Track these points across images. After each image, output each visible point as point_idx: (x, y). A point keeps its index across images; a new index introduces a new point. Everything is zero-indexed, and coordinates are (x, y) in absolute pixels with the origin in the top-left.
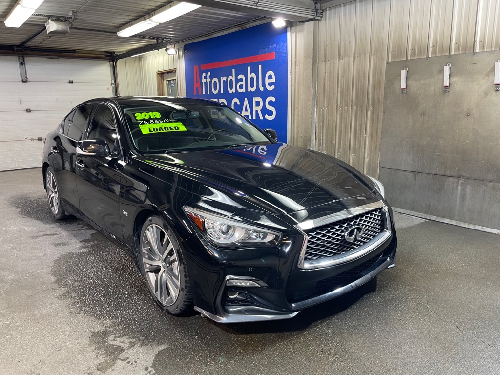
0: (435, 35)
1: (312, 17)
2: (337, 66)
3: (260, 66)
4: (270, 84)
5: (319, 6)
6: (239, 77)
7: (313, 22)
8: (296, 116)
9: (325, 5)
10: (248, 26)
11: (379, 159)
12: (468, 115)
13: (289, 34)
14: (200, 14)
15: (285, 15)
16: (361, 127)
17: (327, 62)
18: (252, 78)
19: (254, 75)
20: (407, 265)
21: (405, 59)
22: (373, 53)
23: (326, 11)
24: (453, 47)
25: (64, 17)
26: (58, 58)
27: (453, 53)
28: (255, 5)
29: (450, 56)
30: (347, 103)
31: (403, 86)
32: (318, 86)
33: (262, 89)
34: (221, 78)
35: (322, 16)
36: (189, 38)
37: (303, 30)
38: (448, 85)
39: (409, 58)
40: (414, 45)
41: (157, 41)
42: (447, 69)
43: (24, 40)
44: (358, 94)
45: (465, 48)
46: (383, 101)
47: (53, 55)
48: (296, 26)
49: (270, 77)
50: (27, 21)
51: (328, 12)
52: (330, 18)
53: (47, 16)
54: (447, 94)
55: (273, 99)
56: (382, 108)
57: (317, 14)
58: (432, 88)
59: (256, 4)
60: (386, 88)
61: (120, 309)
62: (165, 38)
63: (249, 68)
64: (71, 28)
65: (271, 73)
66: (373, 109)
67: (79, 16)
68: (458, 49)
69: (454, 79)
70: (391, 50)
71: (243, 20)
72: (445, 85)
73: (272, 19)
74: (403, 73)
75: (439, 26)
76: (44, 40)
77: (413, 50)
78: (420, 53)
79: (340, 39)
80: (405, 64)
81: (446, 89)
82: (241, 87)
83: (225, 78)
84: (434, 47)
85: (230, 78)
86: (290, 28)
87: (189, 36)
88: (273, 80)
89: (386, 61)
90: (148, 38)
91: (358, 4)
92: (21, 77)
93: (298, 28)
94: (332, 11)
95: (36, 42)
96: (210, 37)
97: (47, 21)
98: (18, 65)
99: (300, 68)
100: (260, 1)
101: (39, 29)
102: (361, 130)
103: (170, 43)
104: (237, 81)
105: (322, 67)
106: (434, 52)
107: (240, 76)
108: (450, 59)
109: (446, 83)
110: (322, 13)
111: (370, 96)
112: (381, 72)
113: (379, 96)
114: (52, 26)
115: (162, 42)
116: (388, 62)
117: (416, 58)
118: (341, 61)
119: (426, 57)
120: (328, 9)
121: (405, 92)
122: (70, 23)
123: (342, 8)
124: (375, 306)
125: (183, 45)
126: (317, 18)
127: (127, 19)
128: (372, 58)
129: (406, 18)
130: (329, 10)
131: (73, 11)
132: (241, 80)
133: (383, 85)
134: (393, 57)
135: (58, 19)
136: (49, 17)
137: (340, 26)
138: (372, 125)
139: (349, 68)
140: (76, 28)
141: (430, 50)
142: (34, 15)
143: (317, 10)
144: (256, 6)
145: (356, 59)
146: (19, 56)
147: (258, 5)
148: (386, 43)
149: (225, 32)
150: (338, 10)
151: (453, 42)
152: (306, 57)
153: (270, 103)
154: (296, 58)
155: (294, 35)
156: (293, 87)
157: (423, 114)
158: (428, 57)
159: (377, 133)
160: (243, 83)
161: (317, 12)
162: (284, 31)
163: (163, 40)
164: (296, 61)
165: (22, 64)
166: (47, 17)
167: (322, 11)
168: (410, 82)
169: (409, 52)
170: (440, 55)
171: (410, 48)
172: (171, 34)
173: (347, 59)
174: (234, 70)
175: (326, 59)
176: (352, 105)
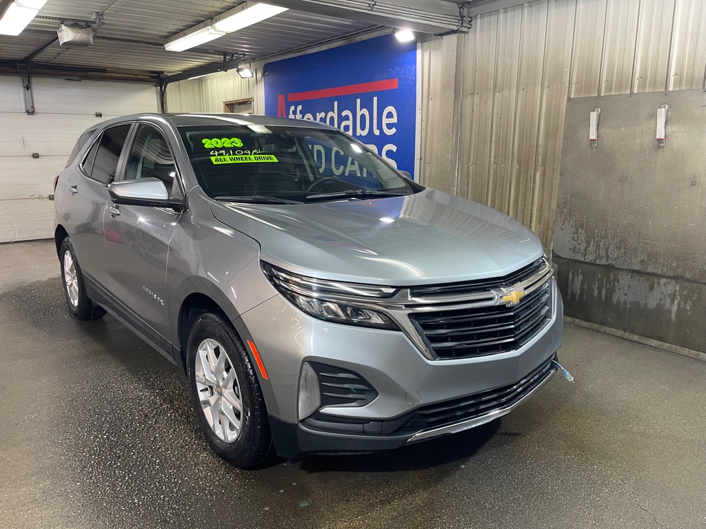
0: (645, 60)
1: (455, 28)
2: (490, 102)
3: (375, 99)
4: (390, 126)
5: (465, 11)
6: (344, 114)
7: (456, 35)
8: (427, 174)
9: (475, 10)
10: (359, 38)
11: (552, 245)
12: (693, 184)
13: (419, 52)
14: (287, 20)
15: (414, 25)
16: (526, 195)
17: (476, 95)
18: (363, 116)
19: (365, 111)
20: (599, 421)
21: (596, 95)
22: (546, 85)
23: (476, 18)
24: (672, 79)
25: (84, 21)
26: (80, 80)
27: (671, 89)
28: (370, 8)
29: (667, 93)
30: (505, 158)
31: (593, 135)
32: (461, 131)
33: (377, 132)
34: (318, 114)
35: (469, 26)
36: (272, 55)
37: (440, 47)
38: (663, 137)
39: (603, 94)
40: (610, 74)
41: (225, 57)
42: (661, 114)
43: (30, 53)
44: (522, 146)
45: (691, 81)
46: (560, 157)
47: (73, 76)
48: (430, 40)
49: (390, 115)
50: (29, 25)
51: (479, 20)
52: (482, 30)
53: (59, 19)
54: (661, 150)
55: (394, 148)
56: (559, 168)
57: (462, 24)
58: (638, 141)
59: (372, 7)
60: (565, 138)
61: (144, 494)
62: (236, 53)
63: (358, 101)
64: (95, 37)
65: (390, 109)
66: (545, 170)
67: (106, 19)
68: (679, 82)
69: (672, 129)
70: (574, 81)
71: (351, 30)
72: (657, 137)
73: (395, 30)
74: (594, 116)
75: (651, 47)
76: (59, 54)
77: (609, 82)
78: (620, 87)
79: (496, 61)
80: (595, 102)
81: (660, 143)
82: (347, 128)
83: (323, 115)
84: (643, 78)
85: (330, 114)
86: (422, 43)
87: (272, 51)
88: (394, 120)
89: (566, 97)
90: (212, 53)
91: (526, 10)
92: (26, 107)
93: (433, 43)
94: (486, 19)
95: (47, 55)
96: (302, 54)
97: (60, 27)
98: (22, 89)
99: (435, 105)
100: (377, 3)
101: (48, 38)
102: (525, 200)
103: (244, 61)
104: (341, 119)
105: (468, 102)
106: (643, 85)
107: (346, 113)
108: (666, 97)
109: (660, 134)
110: (470, 22)
111: (541, 149)
112: (558, 113)
113: (555, 149)
114: (67, 35)
115: (231, 60)
116: (569, 99)
117: (613, 94)
118: (497, 95)
119: (629, 92)
120: (479, 16)
121: (596, 145)
122: (94, 30)
123: (501, 16)
124: (553, 498)
125: (262, 64)
126: (463, 29)
127: (178, 25)
128: (545, 92)
129: (600, 33)
130: (481, 18)
131: (98, 13)
132: (347, 118)
133: (561, 134)
134: (578, 91)
135: (75, 24)
136: (63, 21)
137: (498, 41)
138: (543, 193)
139: (509, 106)
140: (104, 38)
141: (636, 82)
142: (40, 17)
143: (462, 17)
144: (371, 10)
145: (521, 92)
146: (22, 76)
147: (374, 9)
148: (568, 70)
149: (325, 48)
150: (494, 18)
151: (673, 72)
152: (445, 87)
153: (389, 154)
154: (429, 88)
155: (427, 54)
156: (424, 131)
157: (622, 180)
158: (632, 93)
159: (550, 204)
160: (350, 123)
161: (462, 20)
162: (412, 47)
163: (233, 56)
164: (429, 93)
165: (28, 88)
166: (59, 21)
167: (470, 20)
168: (602, 130)
169: (604, 85)
170: (651, 91)
171: (604, 79)
172: (245, 48)
173: (506, 92)
174: (336, 103)
175: (474, 91)
176: (512, 161)
